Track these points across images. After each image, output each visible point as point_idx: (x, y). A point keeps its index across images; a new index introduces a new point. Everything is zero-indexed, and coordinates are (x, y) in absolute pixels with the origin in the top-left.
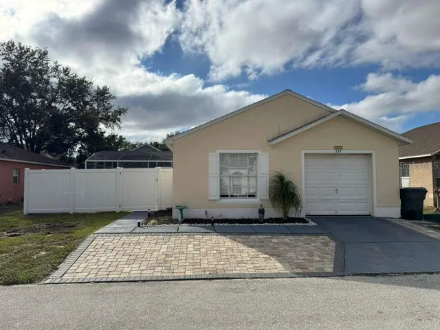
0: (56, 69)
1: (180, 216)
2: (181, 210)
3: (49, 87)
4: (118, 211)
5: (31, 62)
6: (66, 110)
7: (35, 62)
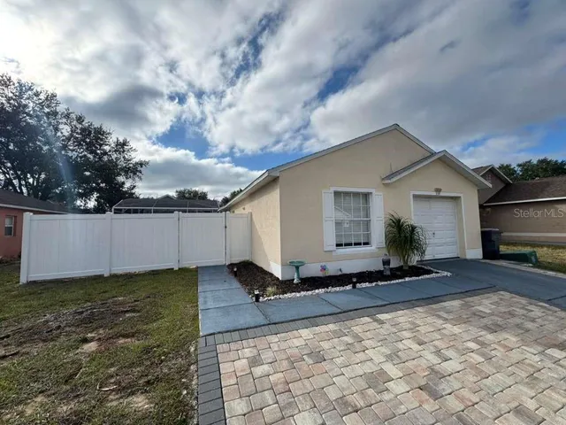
0: (67, 116)
1: (296, 276)
2: (297, 268)
3: (59, 134)
4: (176, 268)
5: (34, 102)
6: (81, 157)
7: (40, 104)
